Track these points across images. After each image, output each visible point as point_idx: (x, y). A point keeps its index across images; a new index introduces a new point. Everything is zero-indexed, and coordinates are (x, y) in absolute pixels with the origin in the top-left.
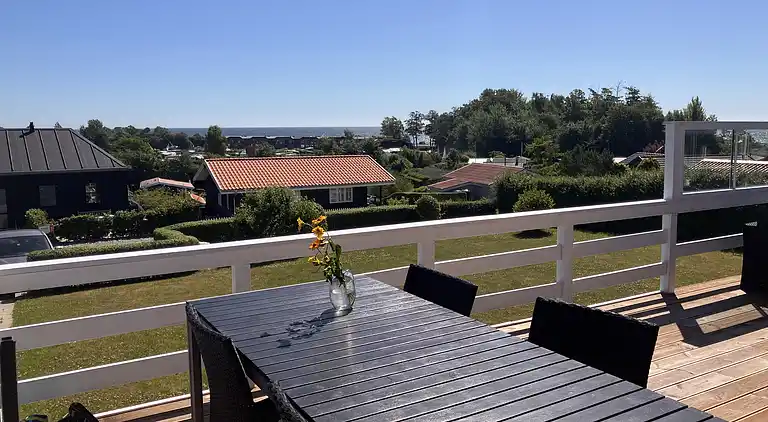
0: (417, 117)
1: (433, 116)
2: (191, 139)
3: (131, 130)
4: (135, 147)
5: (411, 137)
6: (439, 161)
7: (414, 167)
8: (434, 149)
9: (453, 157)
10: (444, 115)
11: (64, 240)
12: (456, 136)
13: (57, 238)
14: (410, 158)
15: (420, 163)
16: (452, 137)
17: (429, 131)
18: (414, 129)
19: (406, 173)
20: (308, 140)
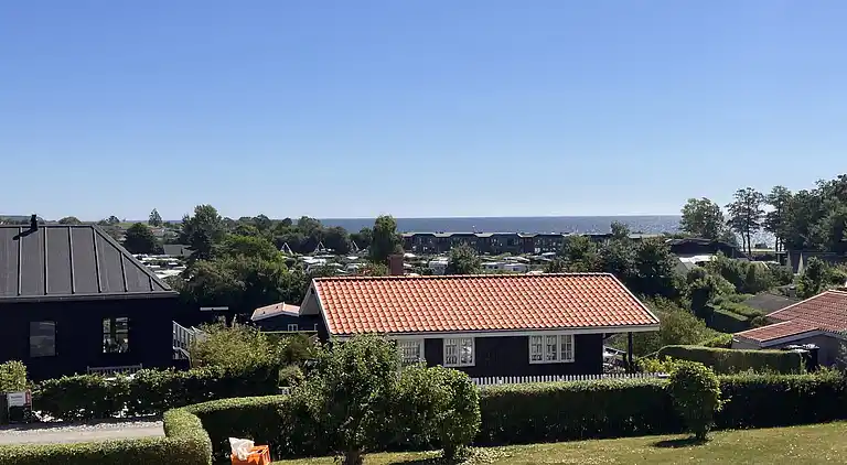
0: (751, 199)
1: (780, 198)
2: (354, 238)
3: (262, 223)
4: (251, 251)
5: (738, 236)
6: (787, 281)
7: (737, 292)
8: (782, 258)
9: (813, 273)
10: (802, 195)
11: (47, 418)
12: (825, 234)
13: (38, 414)
14: (729, 274)
15: (748, 284)
16: (816, 235)
17: (773, 223)
18: (745, 221)
19: (717, 303)
20: (548, 241)
